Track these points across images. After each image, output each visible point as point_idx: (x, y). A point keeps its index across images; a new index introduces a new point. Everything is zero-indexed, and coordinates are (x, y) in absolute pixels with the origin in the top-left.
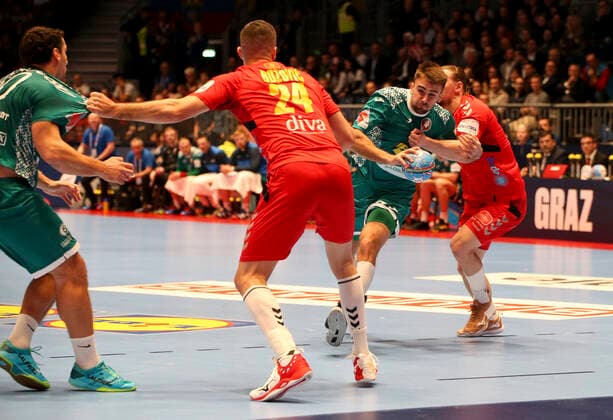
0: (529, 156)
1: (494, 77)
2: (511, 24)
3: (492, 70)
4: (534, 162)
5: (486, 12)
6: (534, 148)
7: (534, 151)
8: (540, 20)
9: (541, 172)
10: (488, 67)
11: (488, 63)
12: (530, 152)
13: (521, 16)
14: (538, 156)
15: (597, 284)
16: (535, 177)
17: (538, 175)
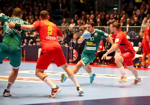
0: (37, 40)
1: (27, 19)
2: (32, 5)
3: (27, 17)
4: (38, 41)
5: (26, 2)
6: (38, 38)
7: (38, 39)
8: (40, 4)
9: (40, 44)
10: (26, 17)
11: (26, 16)
12: (37, 39)
13: (35, 3)
14: (39, 40)
15: (54, 73)
16: (38, 45)
17: (39, 45)
